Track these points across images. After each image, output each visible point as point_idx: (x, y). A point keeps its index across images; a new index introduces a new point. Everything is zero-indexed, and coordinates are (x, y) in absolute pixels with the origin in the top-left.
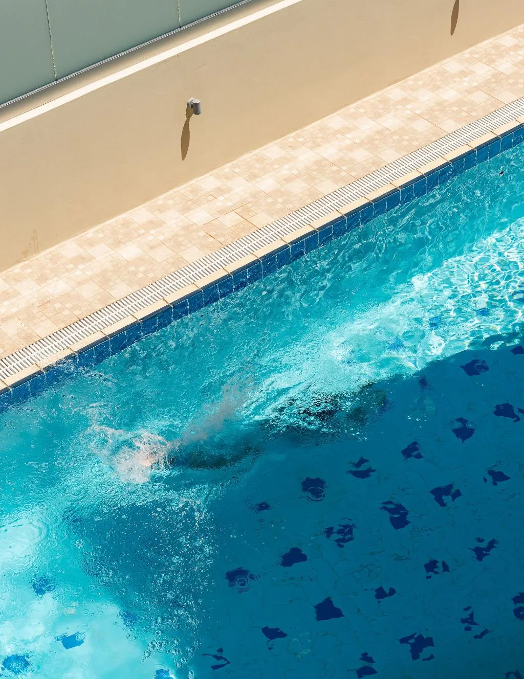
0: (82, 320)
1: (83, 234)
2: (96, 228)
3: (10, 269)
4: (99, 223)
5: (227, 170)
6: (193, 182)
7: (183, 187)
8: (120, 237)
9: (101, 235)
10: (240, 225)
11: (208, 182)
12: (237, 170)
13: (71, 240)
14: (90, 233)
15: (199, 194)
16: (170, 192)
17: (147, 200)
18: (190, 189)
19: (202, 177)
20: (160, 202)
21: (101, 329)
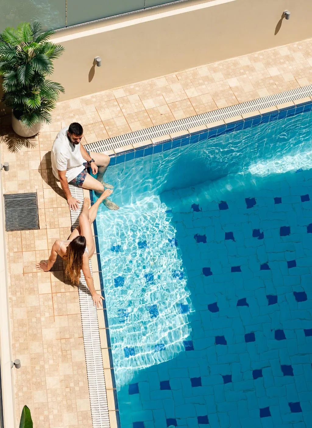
0: (198, 116)
1: (212, 64)
2: (220, 62)
3: (171, 74)
4: (222, 60)
5: (295, 46)
6: (276, 48)
7: (270, 49)
8: (230, 71)
9: (221, 67)
10: (291, 82)
11: (283, 50)
12: (300, 47)
13: (206, 65)
14: (216, 64)
15: (277, 57)
16: (263, 51)
17: (249, 53)
18: (273, 52)
19: (282, 46)
20: (256, 56)
21: (206, 124)
